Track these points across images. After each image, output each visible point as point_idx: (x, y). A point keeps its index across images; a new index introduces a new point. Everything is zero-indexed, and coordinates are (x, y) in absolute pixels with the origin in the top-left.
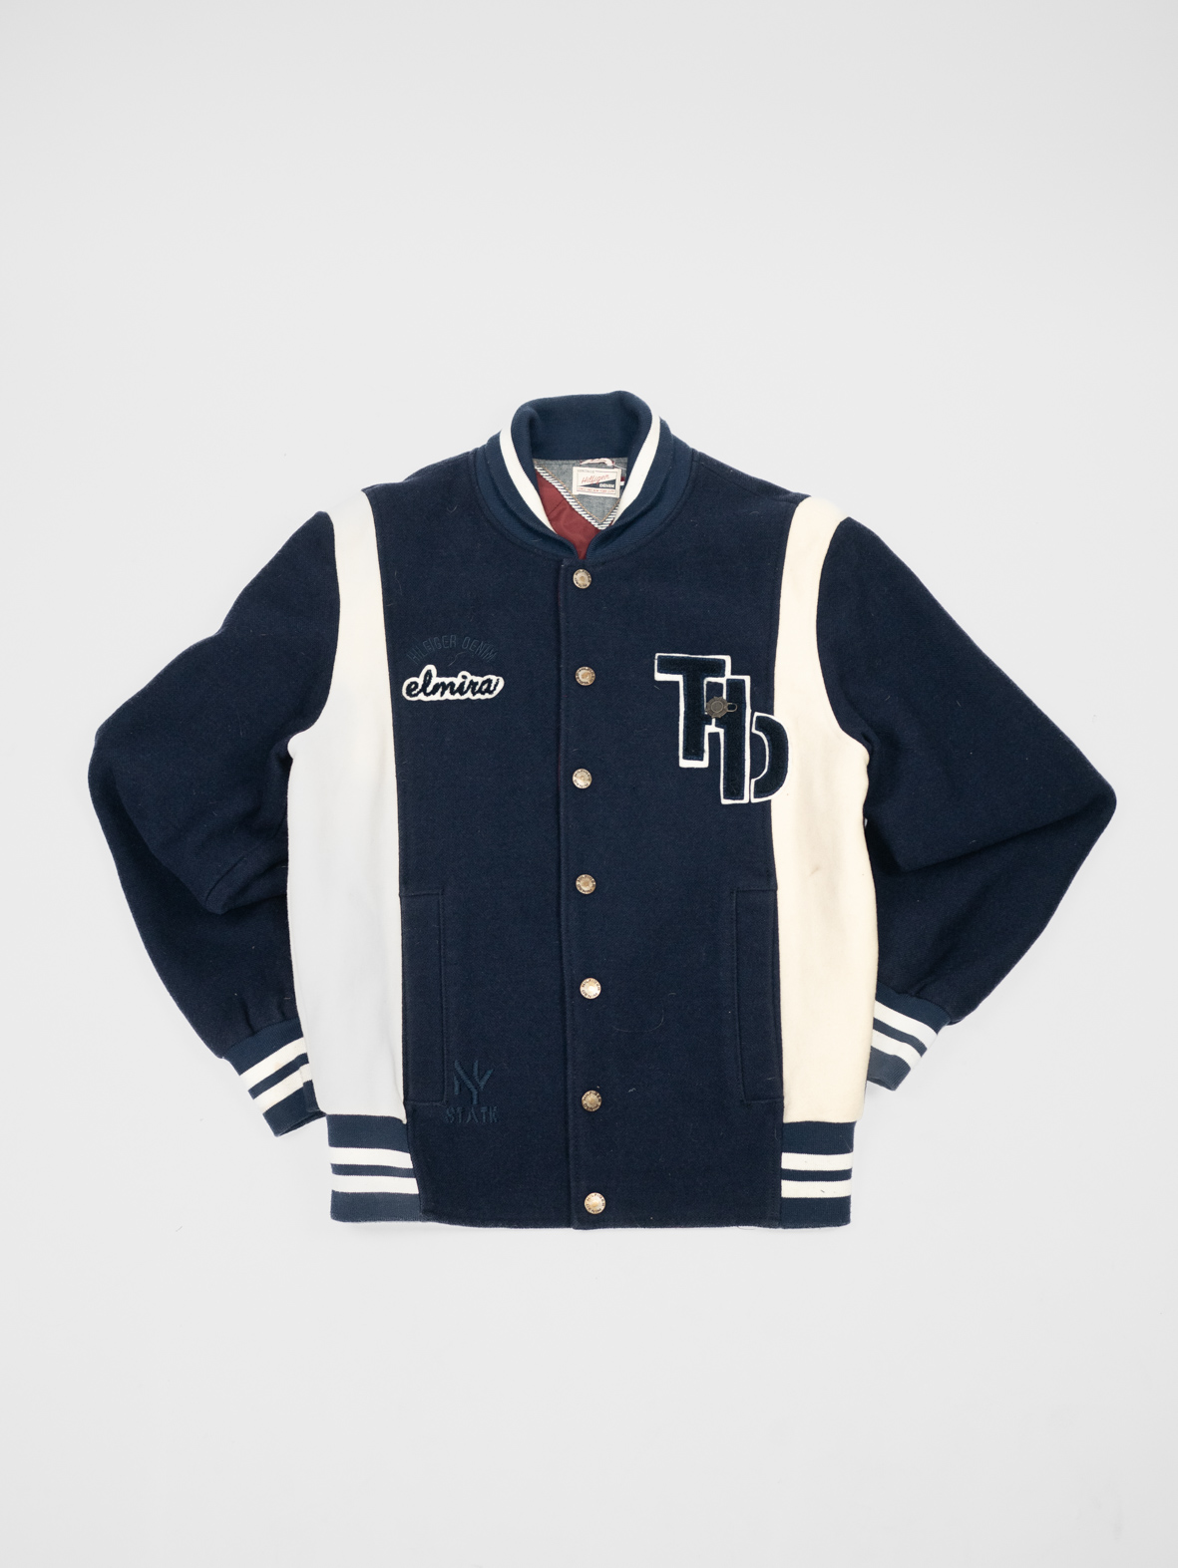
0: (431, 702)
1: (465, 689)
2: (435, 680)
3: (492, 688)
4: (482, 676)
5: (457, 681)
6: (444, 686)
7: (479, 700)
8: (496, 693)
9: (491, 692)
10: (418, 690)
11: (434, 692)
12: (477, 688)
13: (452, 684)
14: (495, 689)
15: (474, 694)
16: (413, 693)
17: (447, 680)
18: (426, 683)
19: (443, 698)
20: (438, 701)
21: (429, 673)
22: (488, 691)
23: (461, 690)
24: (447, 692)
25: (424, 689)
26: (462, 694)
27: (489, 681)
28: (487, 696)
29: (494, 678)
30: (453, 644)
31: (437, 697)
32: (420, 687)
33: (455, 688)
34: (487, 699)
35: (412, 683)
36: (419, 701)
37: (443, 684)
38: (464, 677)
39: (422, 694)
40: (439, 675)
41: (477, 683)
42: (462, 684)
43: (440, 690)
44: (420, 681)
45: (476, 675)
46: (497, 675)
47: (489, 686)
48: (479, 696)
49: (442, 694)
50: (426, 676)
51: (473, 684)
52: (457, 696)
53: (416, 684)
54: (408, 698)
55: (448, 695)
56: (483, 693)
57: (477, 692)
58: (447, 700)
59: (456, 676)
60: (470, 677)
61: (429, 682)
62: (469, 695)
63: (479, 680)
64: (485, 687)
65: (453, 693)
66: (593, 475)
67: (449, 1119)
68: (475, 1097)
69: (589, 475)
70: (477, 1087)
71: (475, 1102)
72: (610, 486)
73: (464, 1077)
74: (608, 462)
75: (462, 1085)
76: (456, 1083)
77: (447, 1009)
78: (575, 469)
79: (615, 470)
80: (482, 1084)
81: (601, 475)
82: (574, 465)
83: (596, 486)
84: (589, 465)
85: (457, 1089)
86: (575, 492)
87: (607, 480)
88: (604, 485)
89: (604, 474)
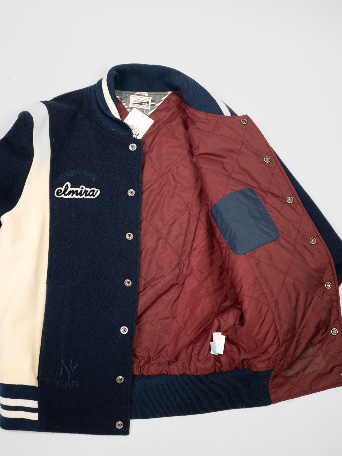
0: (67, 198)
1: (82, 193)
2: (70, 189)
3: (94, 194)
4: (91, 188)
5: (79, 190)
6: (73, 192)
7: (88, 198)
8: (96, 196)
9: (94, 196)
10: (61, 193)
11: (69, 194)
12: (88, 193)
13: (77, 191)
14: (96, 195)
15: (86, 196)
16: (59, 194)
17: (75, 189)
18: (66, 190)
19: (73, 197)
20: (70, 198)
21: (67, 186)
22: (93, 195)
23: (80, 194)
24: (74, 195)
25: (64, 193)
26: (81, 195)
27: (93, 191)
28: (92, 197)
29: (96, 190)
30: (79, 174)
31: (70, 196)
32: (62, 192)
33: (78, 193)
34: (92, 199)
35: (59, 190)
36: (62, 198)
37: (73, 191)
38: (82, 188)
39: (63, 195)
40: (71, 187)
41: (88, 191)
42: (81, 191)
43: (72, 193)
44: (63, 189)
45: (88, 188)
46: (97, 189)
47: (93, 193)
48: (88, 197)
49: (72, 195)
50: (65, 187)
51: (86, 192)
52: (79, 197)
53: (61, 190)
54: (57, 196)
55: (75, 196)
56: (90, 196)
57: (88, 195)
58: (74, 198)
59: (79, 188)
60: (85, 188)
61: (67, 190)
62: (84, 196)
63: (89, 190)
64: (91, 193)
65: (77, 195)
66: (139, 99)
67: (58, 385)
68: (69, 376)
69: (137, 99)
70: (71, 371)
71: (69, 378)
72: (147, 104)
73: (66, 368)
74: (146, 94)
75: (64, 370)
76: (62, 370)
77: (61, 335)
78: (131, 96)
79: (149, 97)
80: (73, 370)
81: (143, 99)
82: (131, 94)
83: (140, 104)
84: (138, 95)
85: (61, 372)
86: (130, 106)
87: (145, 101)
88: (144, 104)
89: (144, 99)
